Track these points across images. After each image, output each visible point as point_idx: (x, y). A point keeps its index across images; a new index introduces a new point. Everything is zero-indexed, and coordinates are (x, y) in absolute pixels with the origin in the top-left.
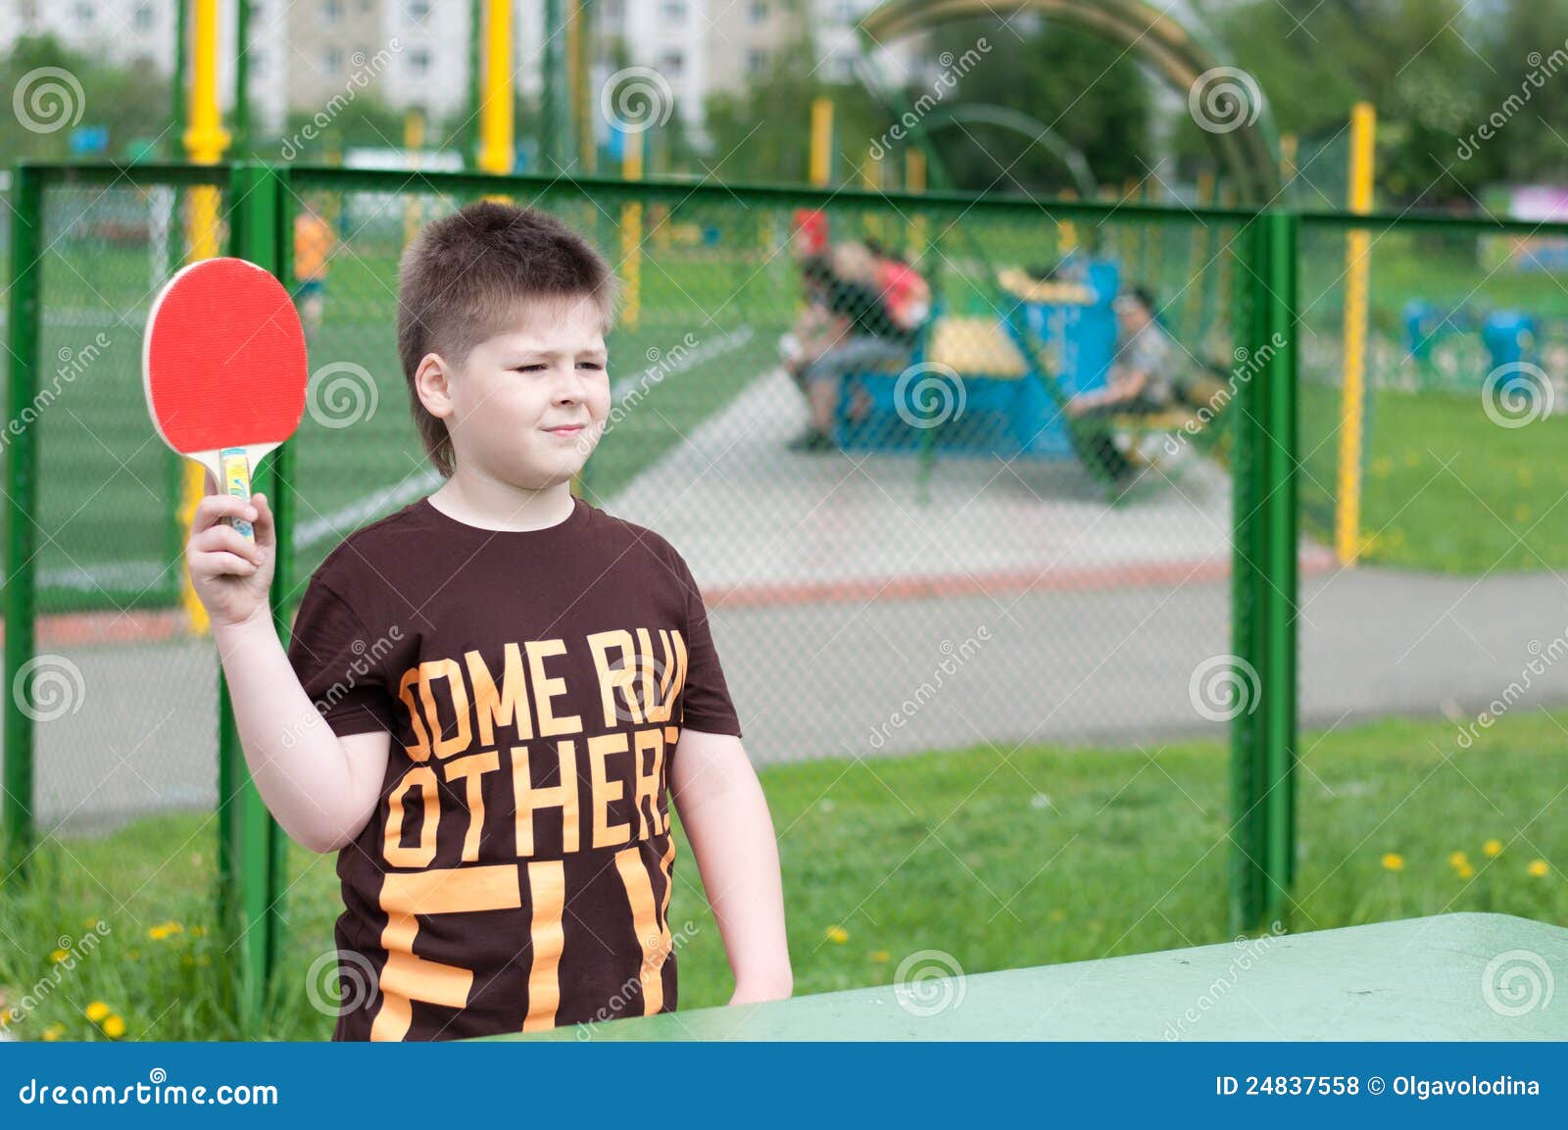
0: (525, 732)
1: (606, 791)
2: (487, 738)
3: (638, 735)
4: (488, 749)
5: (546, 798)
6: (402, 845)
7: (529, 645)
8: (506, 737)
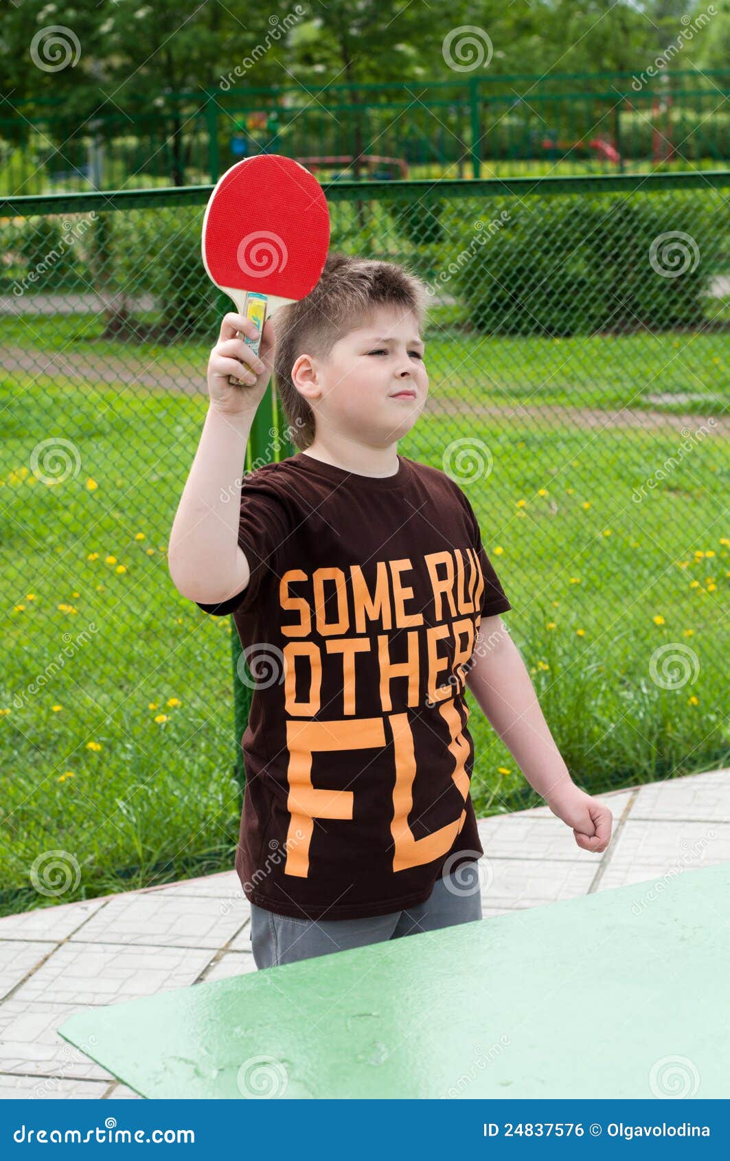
0: (387, 625)
1: (437, 665)
2: (361, 627)
3: (454, 624)
4: (361, 636)
5: (399, 670)
6: (297, 701)
7: (392, 563)
8: (374, 628)
